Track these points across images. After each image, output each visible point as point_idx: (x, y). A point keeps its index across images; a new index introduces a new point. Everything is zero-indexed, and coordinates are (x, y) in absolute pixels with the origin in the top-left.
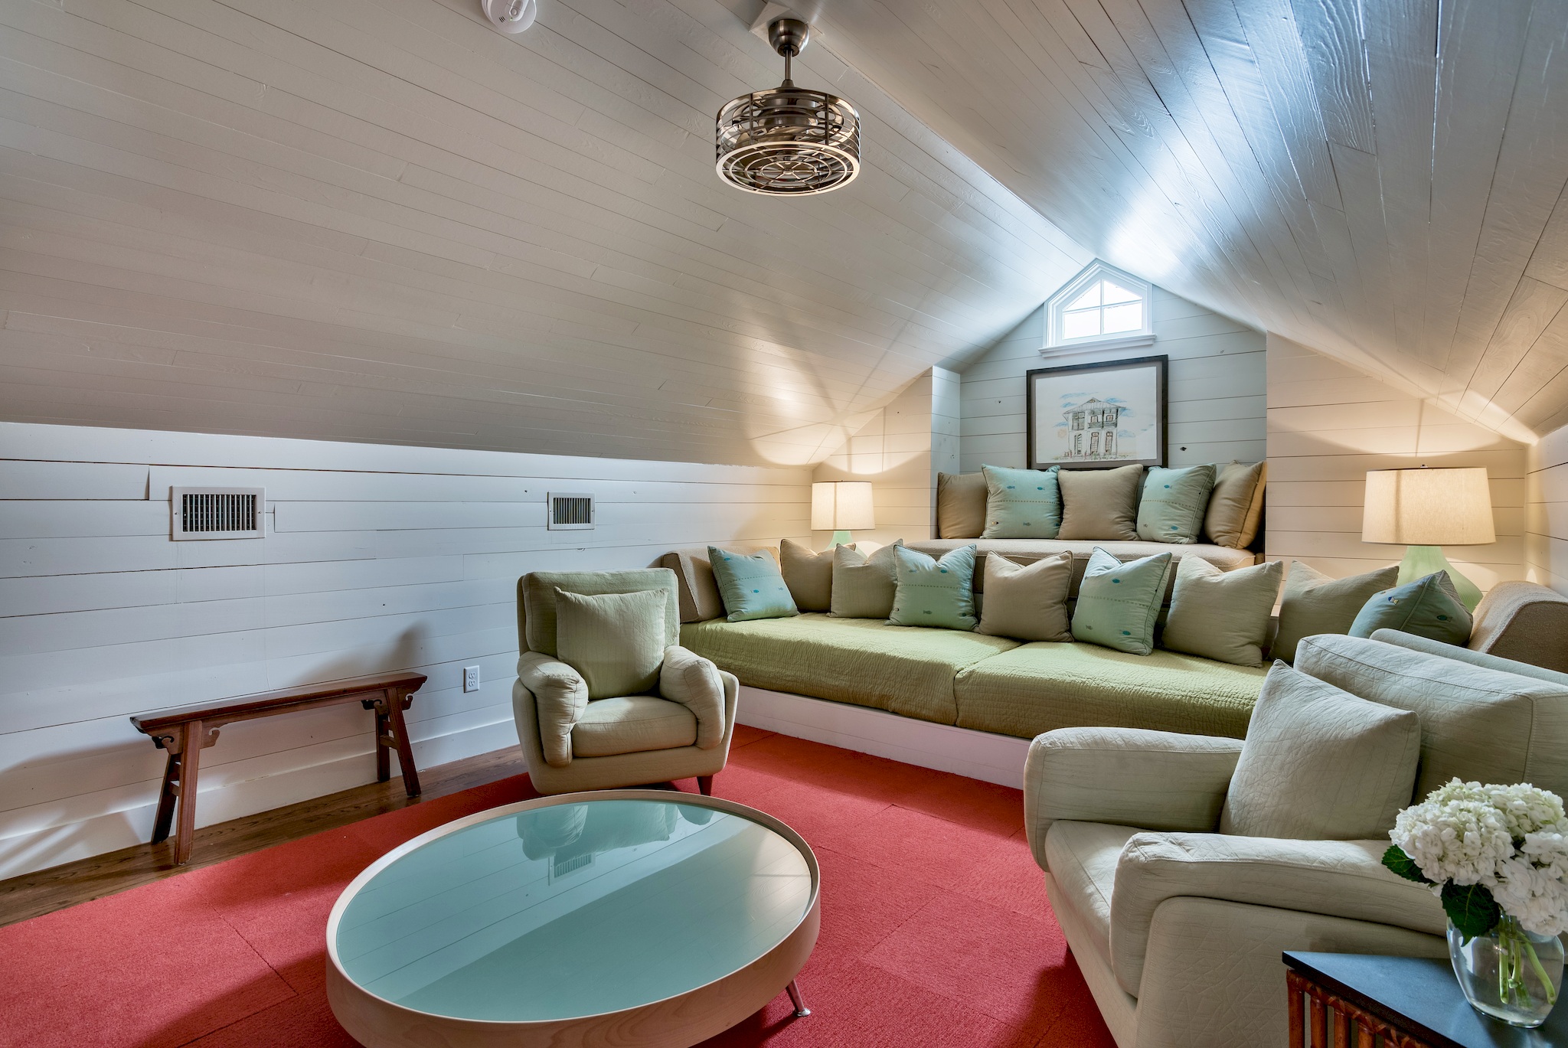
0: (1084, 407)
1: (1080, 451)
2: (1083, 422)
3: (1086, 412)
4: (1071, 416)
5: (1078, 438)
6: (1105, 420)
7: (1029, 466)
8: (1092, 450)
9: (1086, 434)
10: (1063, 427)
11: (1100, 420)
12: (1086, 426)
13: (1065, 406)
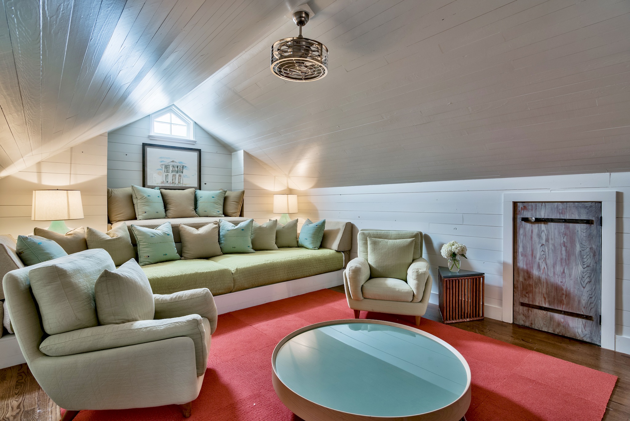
0: (170, 164)
1: (167, 182)
2: (169, 170)
3: (170, 166)
4: (164, 166)
5: (167, 176)
6: (178, 170)
7: (144, 185)
8: (173, 181)
9: (170, 175)
10: (160, 171)
11: (176, 170)
12: (170, 171)
13: (161, 162)
